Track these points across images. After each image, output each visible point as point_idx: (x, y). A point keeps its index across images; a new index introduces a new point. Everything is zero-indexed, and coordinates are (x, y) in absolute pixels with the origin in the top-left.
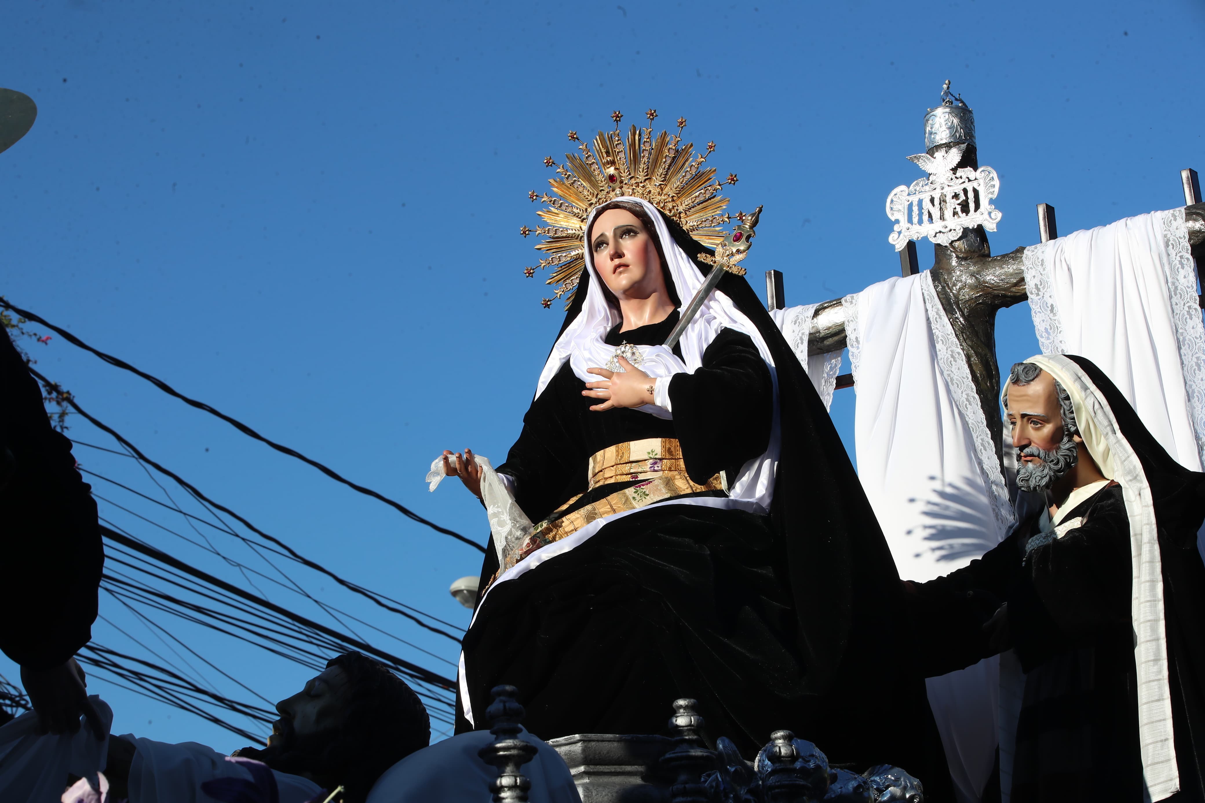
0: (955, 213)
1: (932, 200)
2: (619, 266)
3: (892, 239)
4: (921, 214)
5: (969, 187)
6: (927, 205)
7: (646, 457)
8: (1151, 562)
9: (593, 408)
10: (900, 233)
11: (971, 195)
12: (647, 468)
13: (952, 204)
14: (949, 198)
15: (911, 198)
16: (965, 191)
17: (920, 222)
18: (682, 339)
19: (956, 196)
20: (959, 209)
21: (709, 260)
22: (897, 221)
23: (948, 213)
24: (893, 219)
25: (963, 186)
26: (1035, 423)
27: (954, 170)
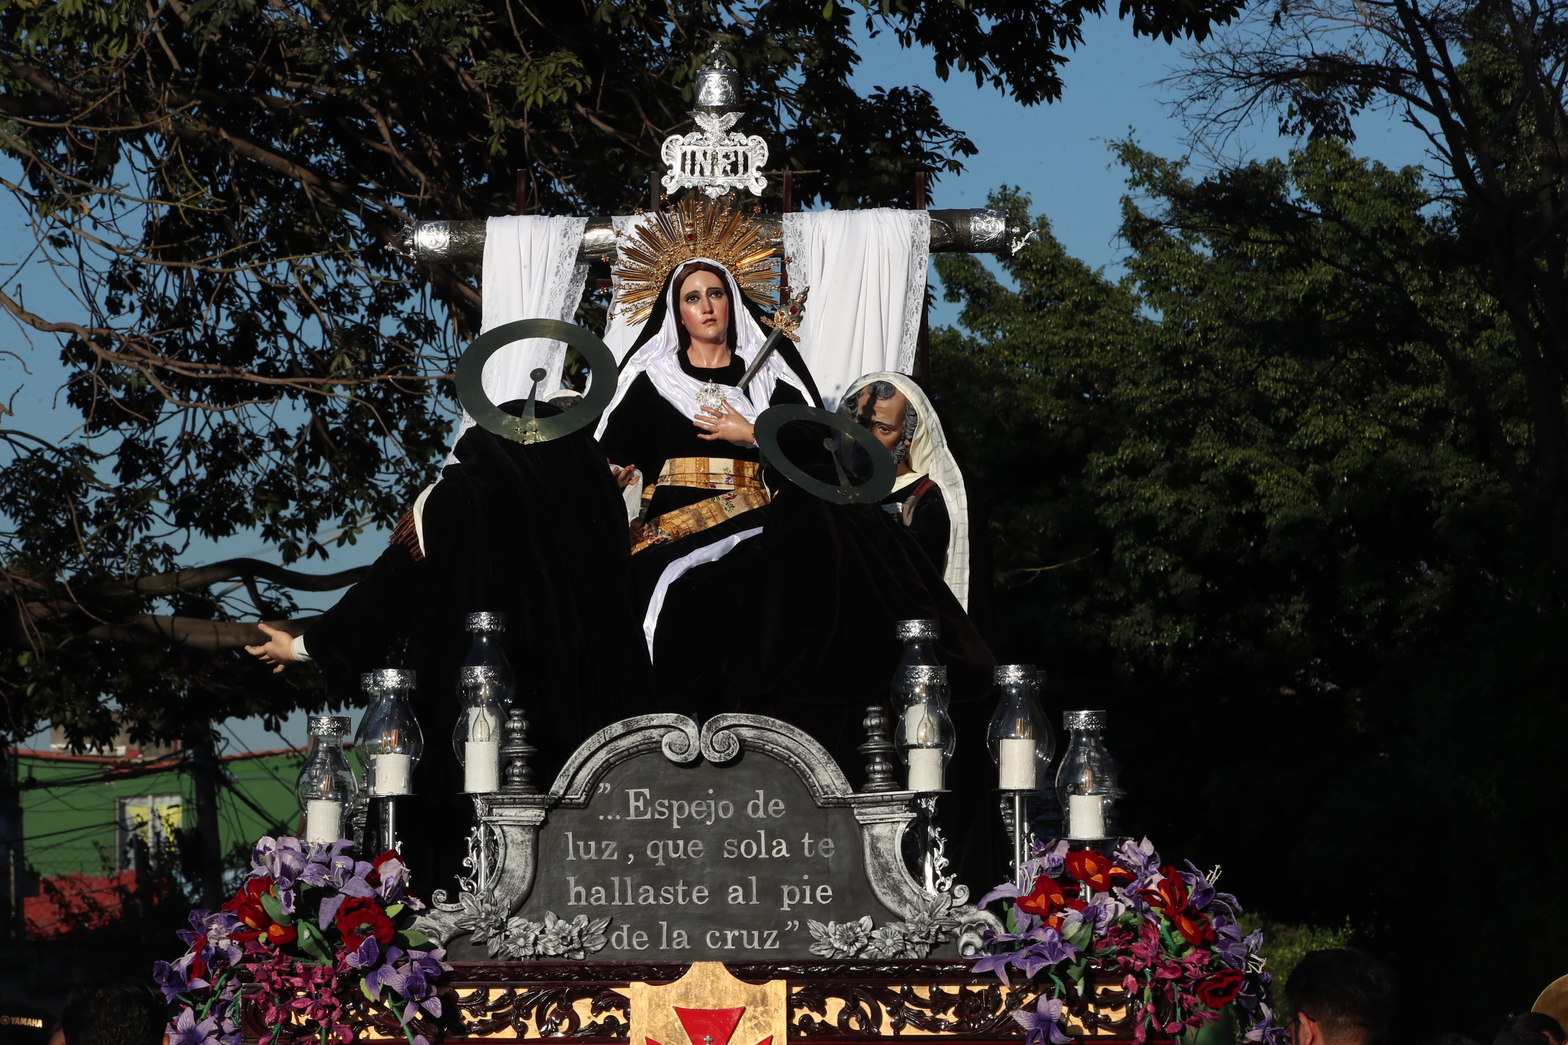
0: (725, 172)
1: (705, 154)
2: (710, 320)
3: (665, 180)
4: (693, 165)
5: (740, 150)
6: (699, 157)
7: (722, 472)
8: (963, 553)
9: (701, 435)
10: (672, 178)
11: (741, 159)
12: (724, 481)
13: (723, 163)
14: (720, 156)
15: (685, 148)
16: (736, 153)
17: (692, 172)
18: (750, 384)
19: (726, 156)
20: (729, 168)
21: (769, 323)
22: (671, 167)
23: (718, 171)
24: (667, 164)
25: (735, 148)
26: (884, 429)
27: (728, 132)
